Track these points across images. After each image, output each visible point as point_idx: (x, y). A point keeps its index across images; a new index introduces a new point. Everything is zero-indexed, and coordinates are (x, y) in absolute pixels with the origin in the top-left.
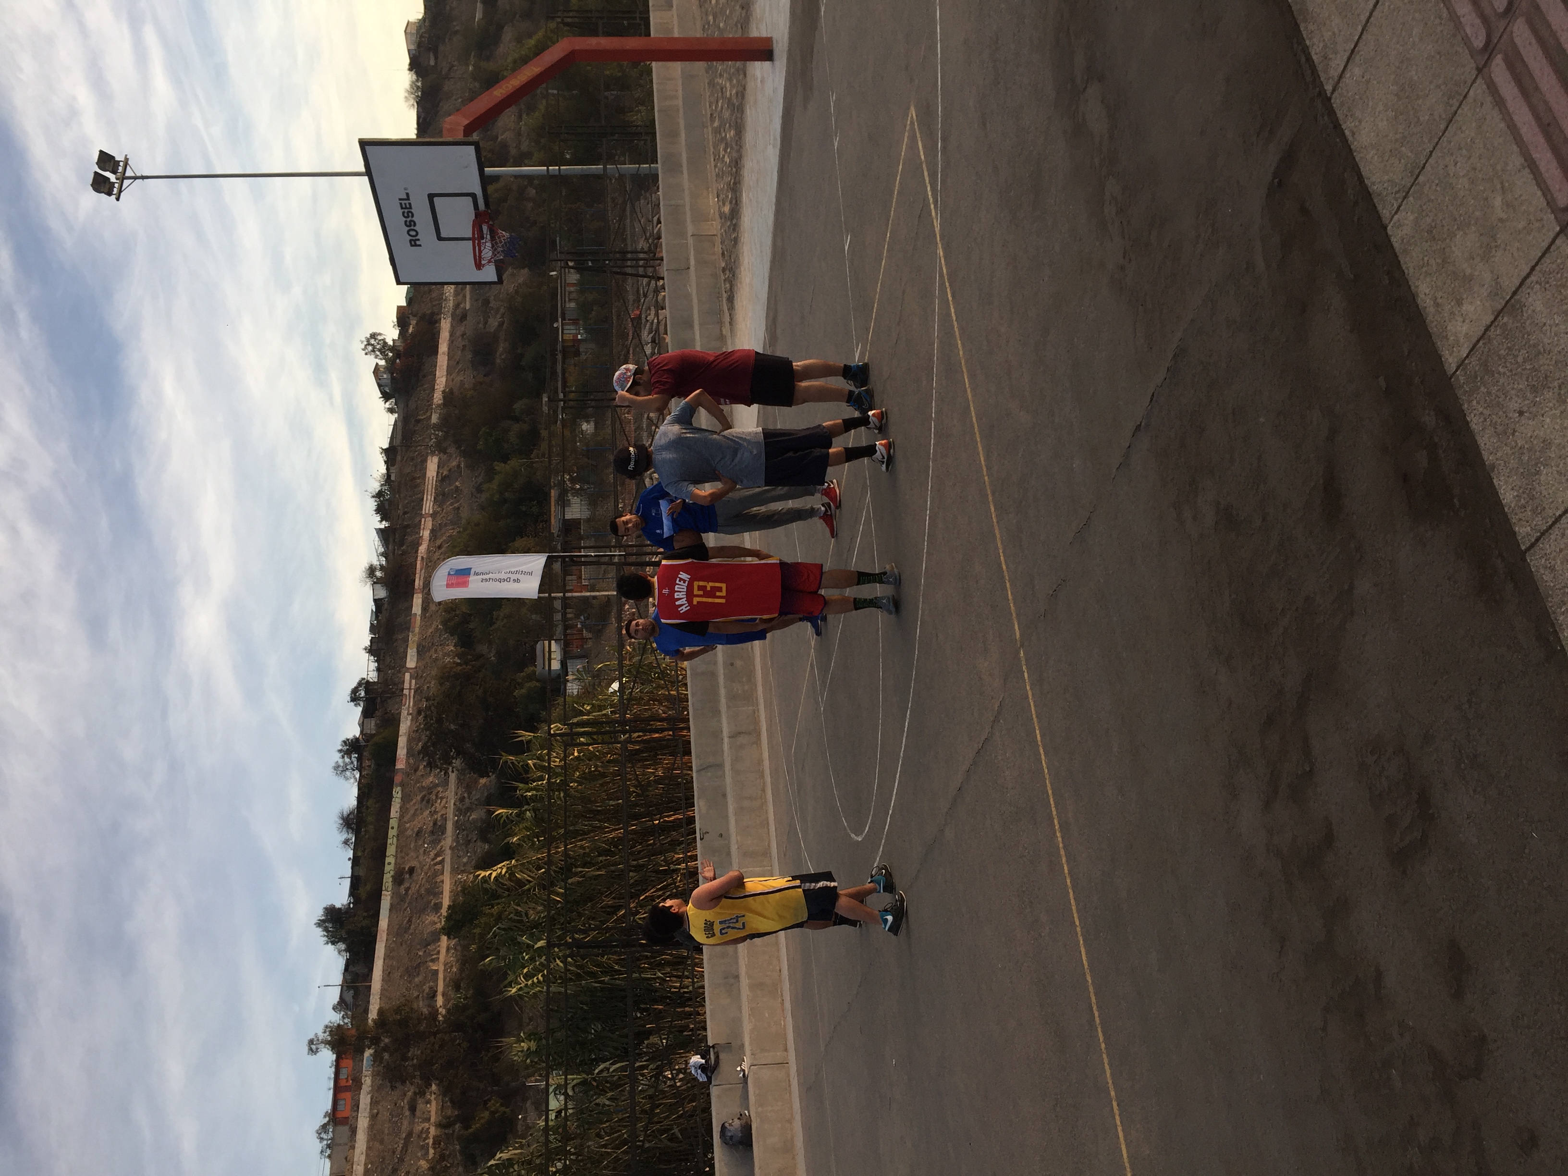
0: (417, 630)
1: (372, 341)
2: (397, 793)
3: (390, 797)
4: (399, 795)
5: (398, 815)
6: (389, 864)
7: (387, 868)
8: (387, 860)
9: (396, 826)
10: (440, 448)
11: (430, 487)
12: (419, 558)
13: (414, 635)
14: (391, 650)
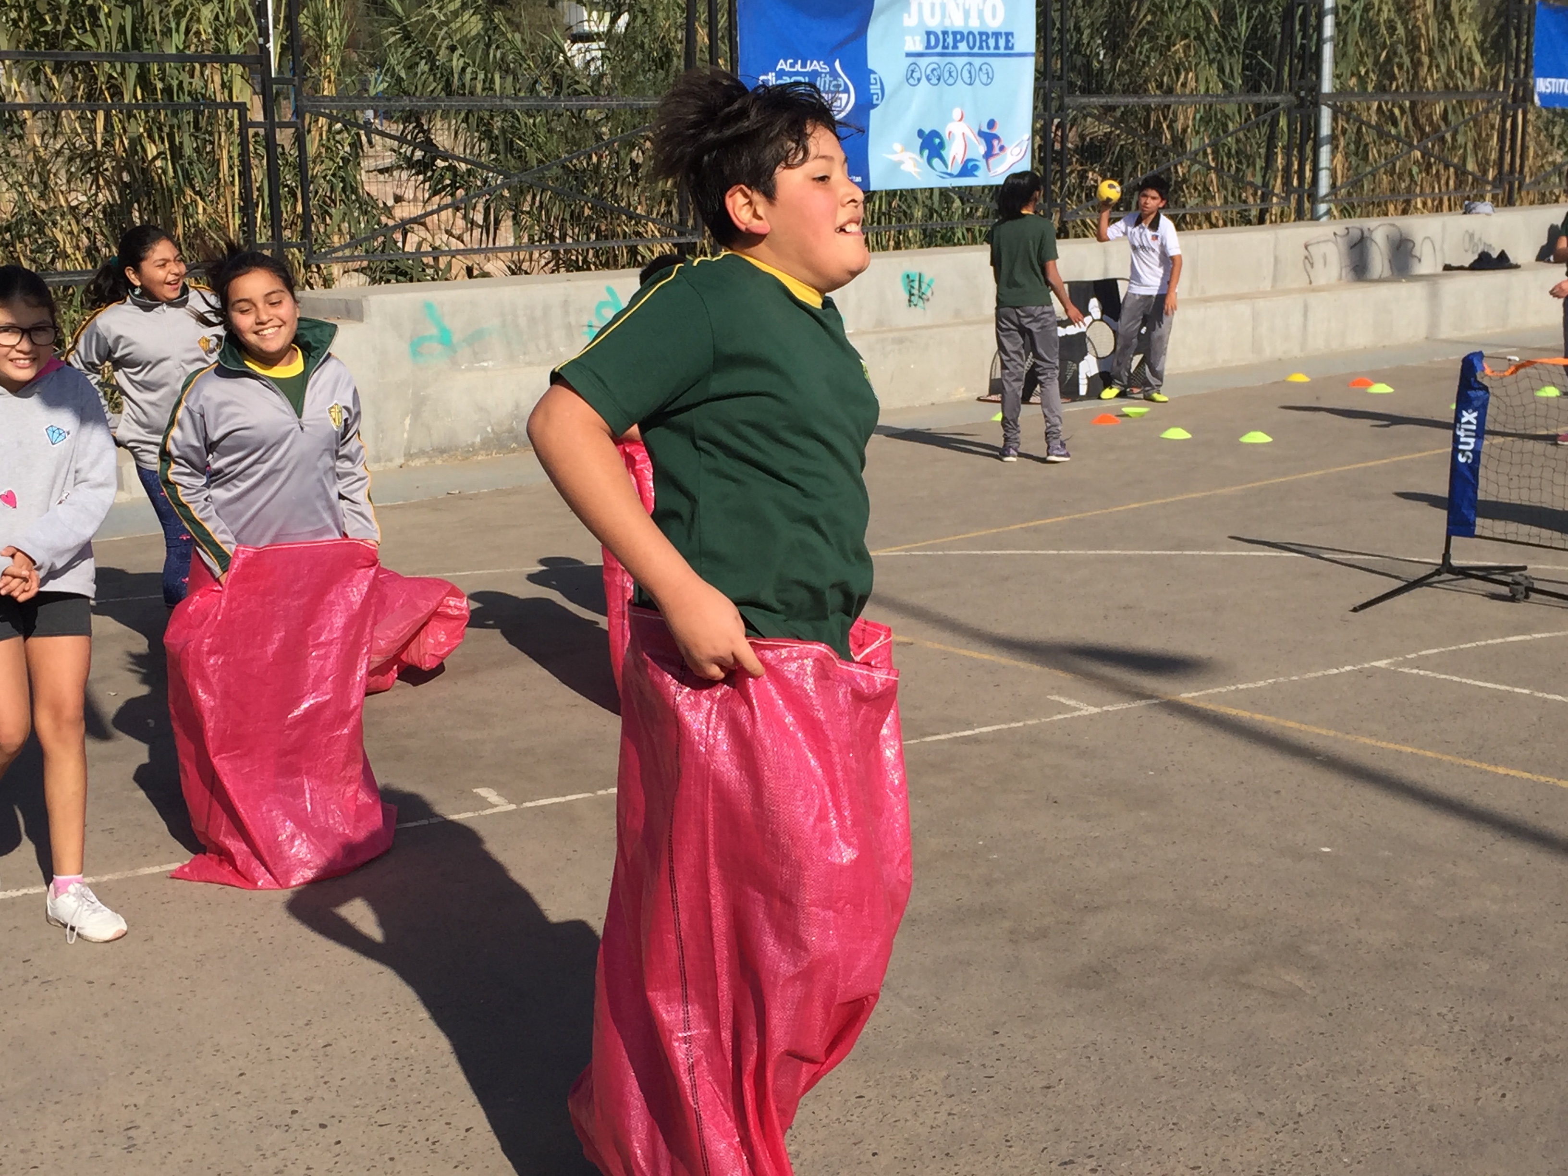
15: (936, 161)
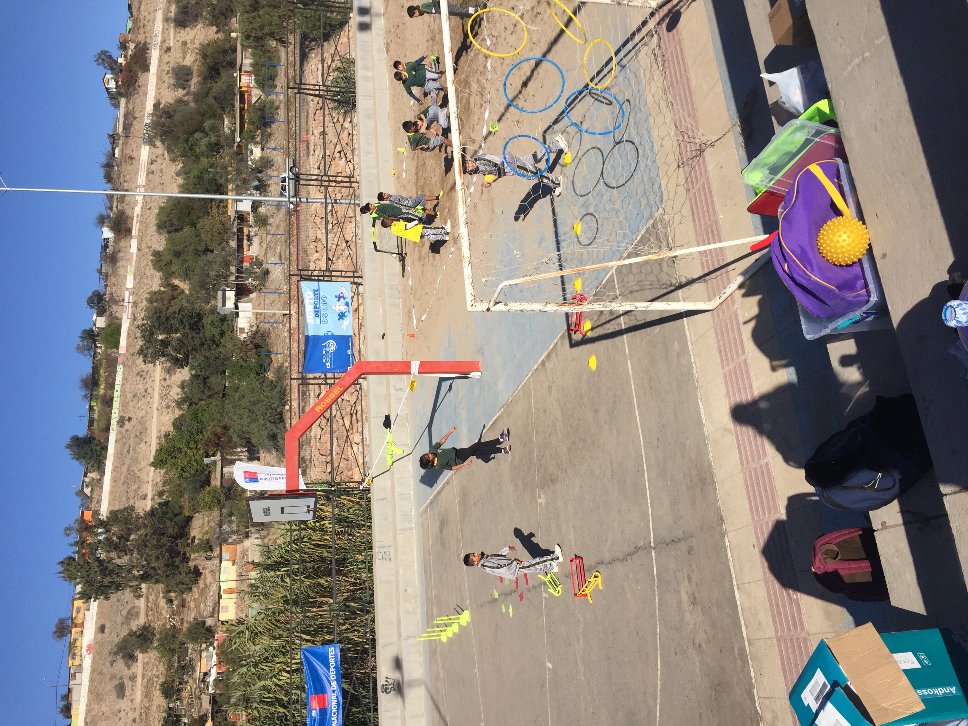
0: (134, 263)
1: (103, 56)
2: (120, 369)
3: (116, 371)
4: (122, 370)
5: (120, 383)
6: (115, 413)
7: (113, 416)
8: (113, 411)
9: (119, 390)
10: (151, 142)
11: (143, 167)
12: (135, 215)
13: (131, 267)
14: (115, 273)
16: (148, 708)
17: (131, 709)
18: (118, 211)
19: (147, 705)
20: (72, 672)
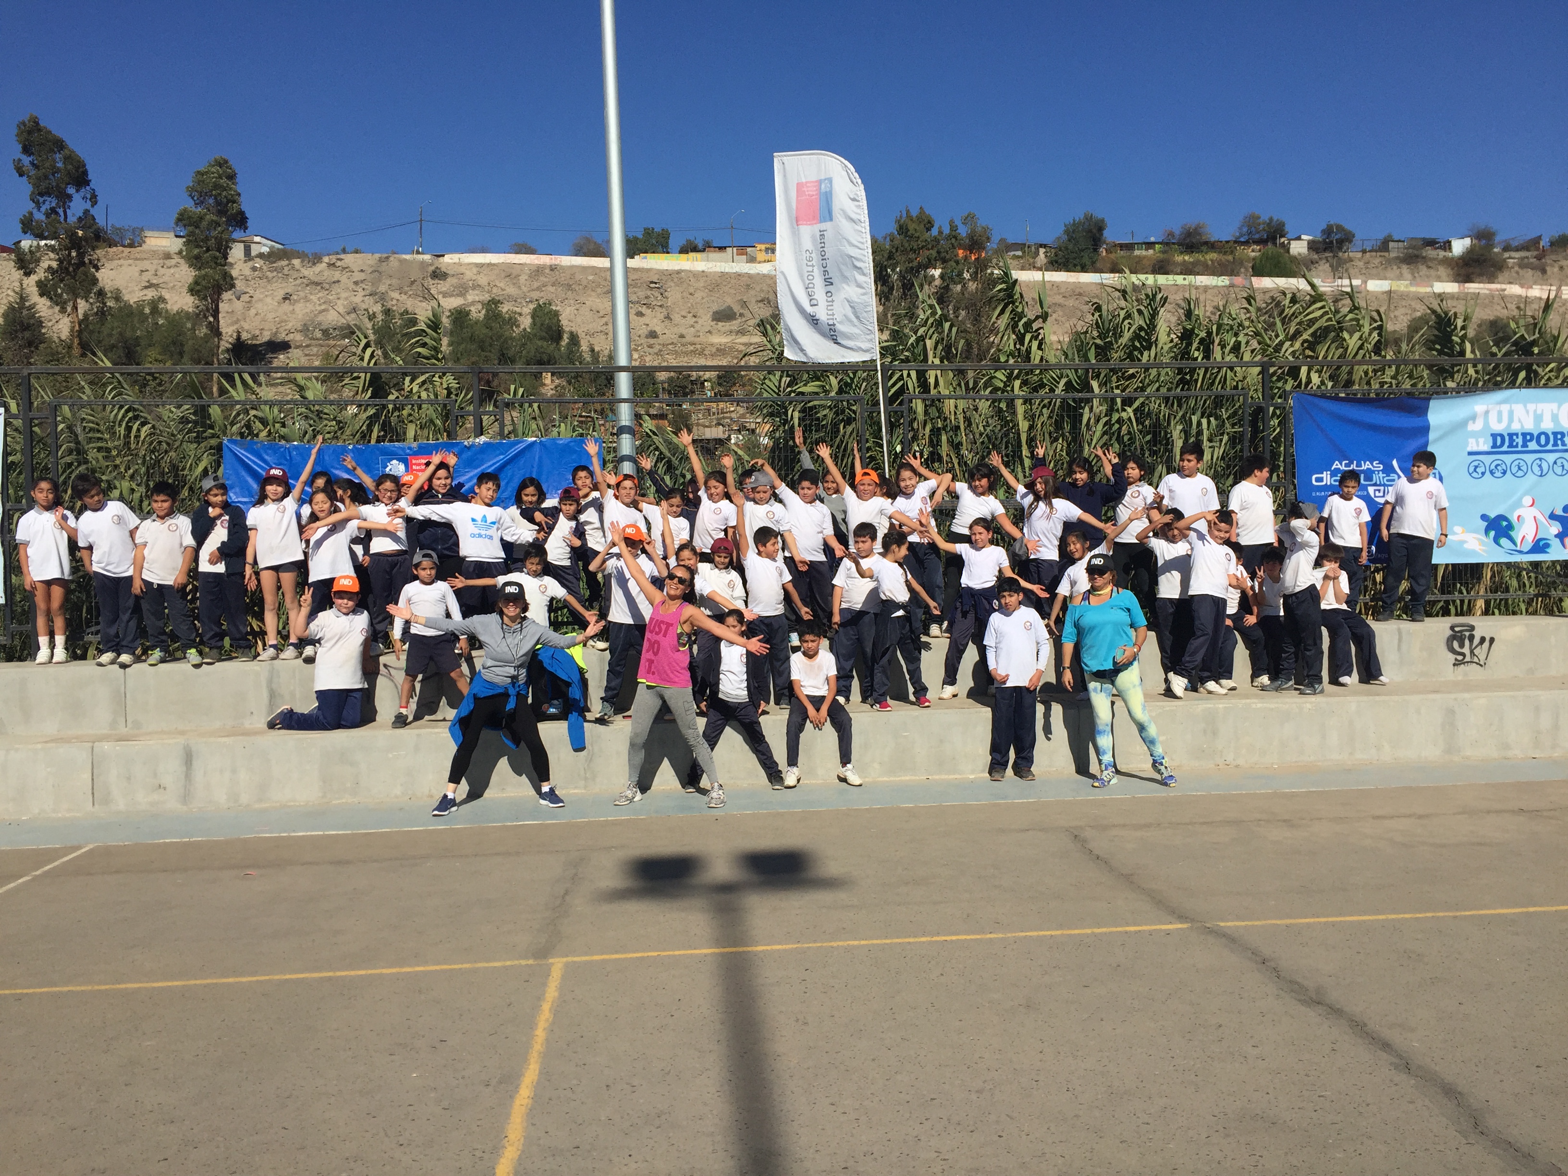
0: (1413, 289)
2: (1223, 281)
3: (1216, 275)
4: (1220, 284)
5: (1198, 283)
6: (1148, 279)
8: (1150, 276)
9: (1183, 281)
13: (1406, 286)
14: (1389, 262)
15: (1504, 541)
16: (701, 353)
17: (698, 331)
18: (1505, 260)
19: (706, 352)
20: (749, 249)
